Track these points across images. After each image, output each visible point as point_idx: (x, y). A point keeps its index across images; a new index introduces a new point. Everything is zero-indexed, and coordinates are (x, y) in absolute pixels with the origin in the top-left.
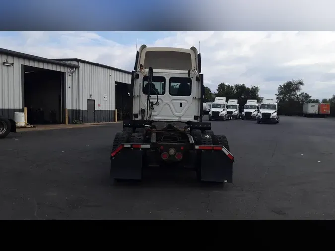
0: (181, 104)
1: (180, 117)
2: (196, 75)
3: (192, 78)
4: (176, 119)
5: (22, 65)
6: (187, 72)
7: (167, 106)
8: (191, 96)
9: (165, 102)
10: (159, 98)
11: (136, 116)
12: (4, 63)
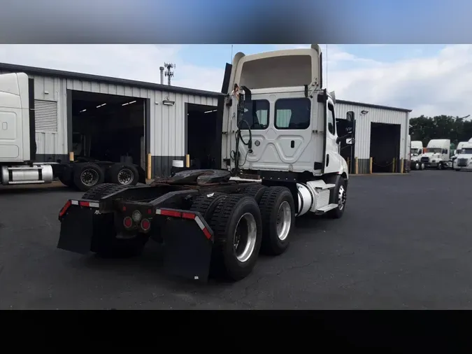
0: (293, 143)
1: (291, 164)
2: (318, 92)
3: (312, 97)
4: (285, 168)
5: (185, 103)
6: (303, 88)
7: (271, 146)
8: (310, 129)
9: (268, 140)
10: (252, 134)
11: (228, 162)
12: (164, 102)
